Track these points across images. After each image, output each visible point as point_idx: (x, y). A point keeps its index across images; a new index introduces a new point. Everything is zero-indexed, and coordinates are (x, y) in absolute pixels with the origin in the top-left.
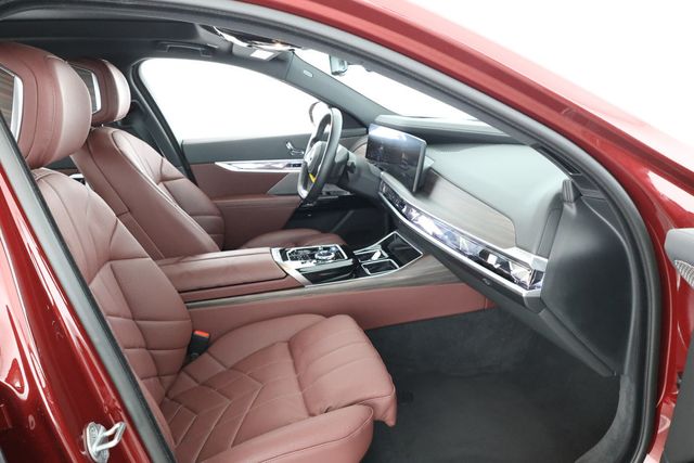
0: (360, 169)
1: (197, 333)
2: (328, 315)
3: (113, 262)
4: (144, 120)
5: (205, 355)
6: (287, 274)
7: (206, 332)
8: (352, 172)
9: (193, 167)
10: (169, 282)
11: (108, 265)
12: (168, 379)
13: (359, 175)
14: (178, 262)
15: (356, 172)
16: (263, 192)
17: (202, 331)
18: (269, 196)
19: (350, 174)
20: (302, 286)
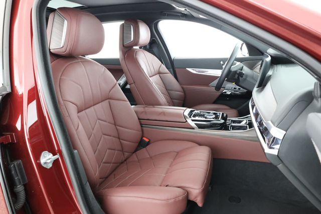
0: (247, 76)
1: (144, 138)
2: (200, 144)
3: (110, 100)
4: (158, 47)
5: (144, 149)
6: (187, 121)
7: (148, 139)
8: (242, 77)
9: (176, 70)
10: (135, 114)
11: (108, 100)
12: (127, 154)
13: (245, 79)
14: (146, 107)
15: (244, 77)
16: (207, 85)
17: (147, 138)
18: (209, 87)
19: (241, 78)
20: (193, 129)
